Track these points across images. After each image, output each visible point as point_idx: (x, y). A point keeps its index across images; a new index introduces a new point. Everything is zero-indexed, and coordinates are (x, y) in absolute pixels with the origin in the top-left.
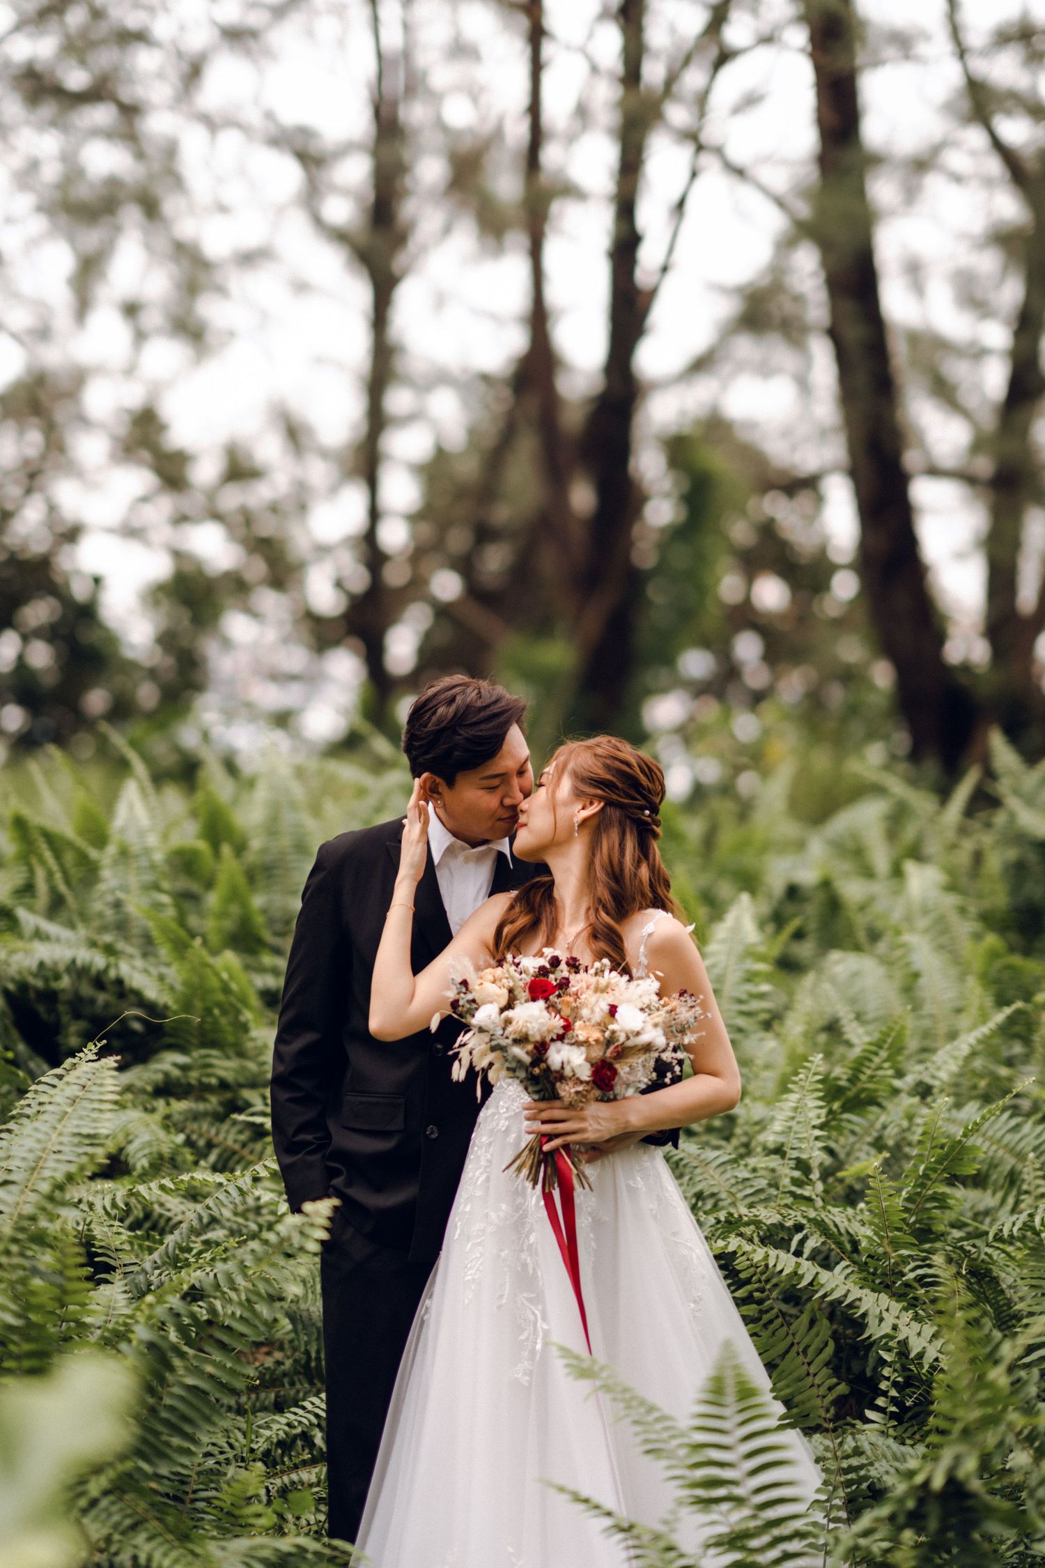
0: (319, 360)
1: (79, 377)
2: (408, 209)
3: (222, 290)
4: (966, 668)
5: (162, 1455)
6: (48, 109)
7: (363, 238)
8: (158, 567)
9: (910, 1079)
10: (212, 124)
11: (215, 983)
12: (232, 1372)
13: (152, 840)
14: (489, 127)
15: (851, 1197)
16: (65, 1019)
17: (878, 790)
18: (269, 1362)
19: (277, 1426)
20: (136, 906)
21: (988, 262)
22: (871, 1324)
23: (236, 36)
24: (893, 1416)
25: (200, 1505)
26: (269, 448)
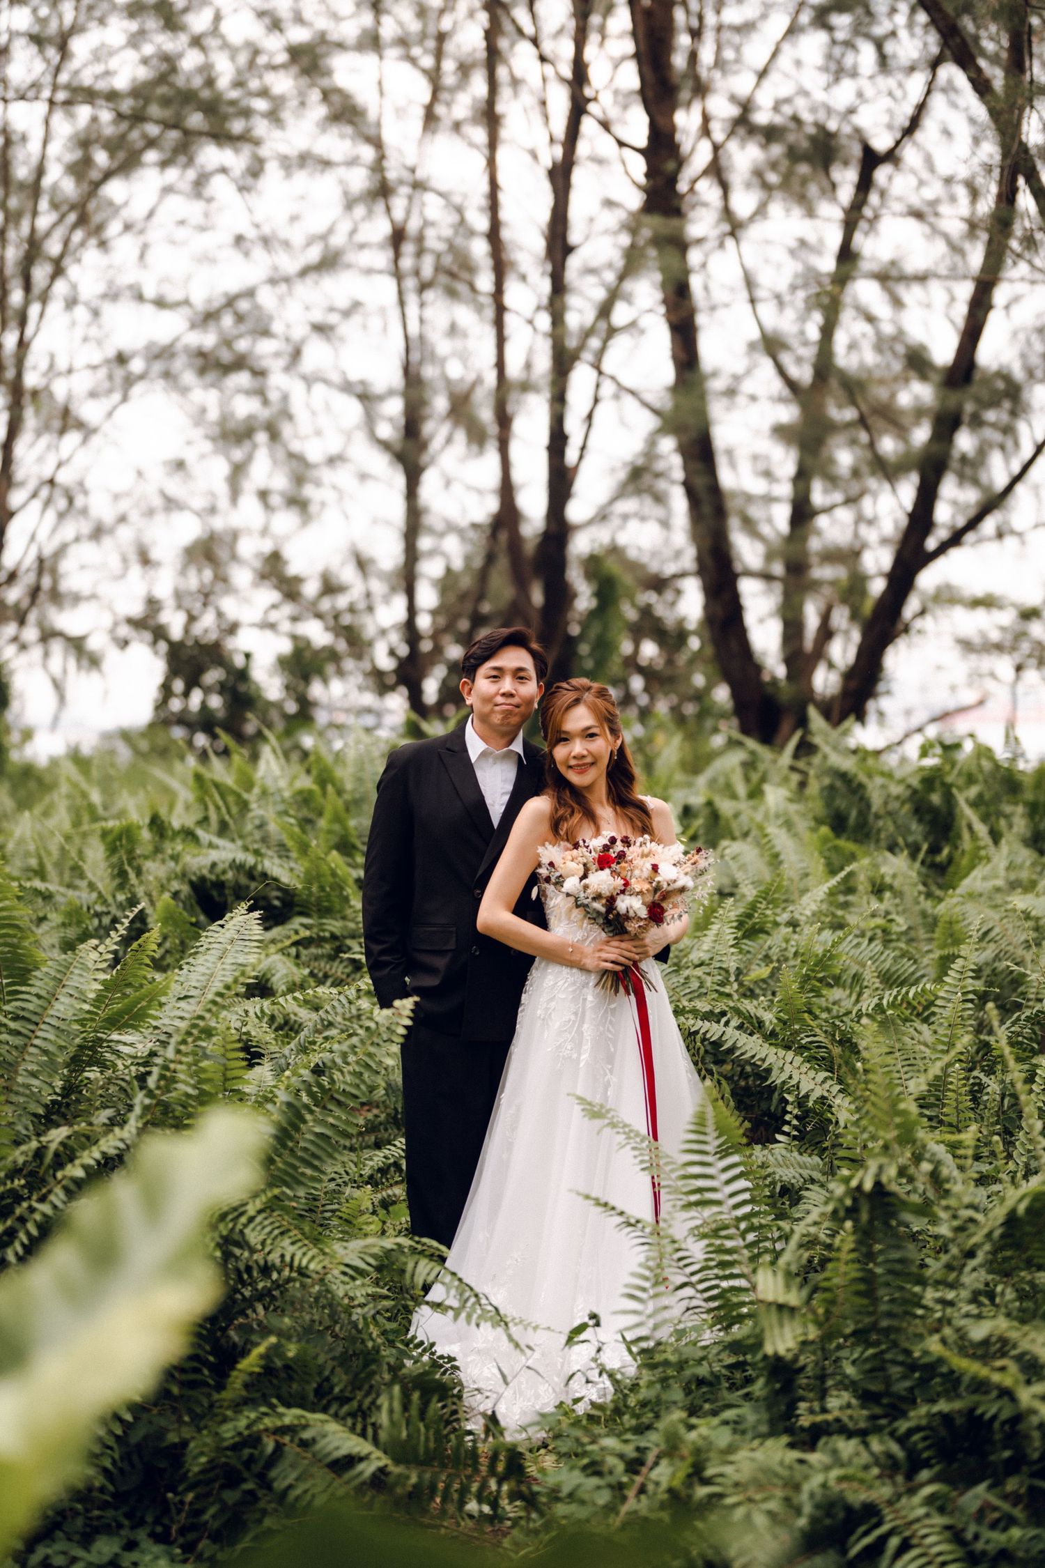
0: (376, 520)
1: (235, 535)
2: (428, 428)
3: (318, 483)
4: (773, 683)
5: (300, 1183)
6: (211, 376)
7: (398, 446)
8: (285, 647)
9: (785, 916)
10: (309, 380)
11: (327, 871)
12: (347, 1122)
13: (283, 783)
14: (471, 377)
16: (228, 894)
18: (370, 1116)
19: (378, 1158)
20: (274, 826)
22: (775, 1073)
23: (321, 329)
24: (795, 1138)
25: (328, 1215)
26: (348, 574)
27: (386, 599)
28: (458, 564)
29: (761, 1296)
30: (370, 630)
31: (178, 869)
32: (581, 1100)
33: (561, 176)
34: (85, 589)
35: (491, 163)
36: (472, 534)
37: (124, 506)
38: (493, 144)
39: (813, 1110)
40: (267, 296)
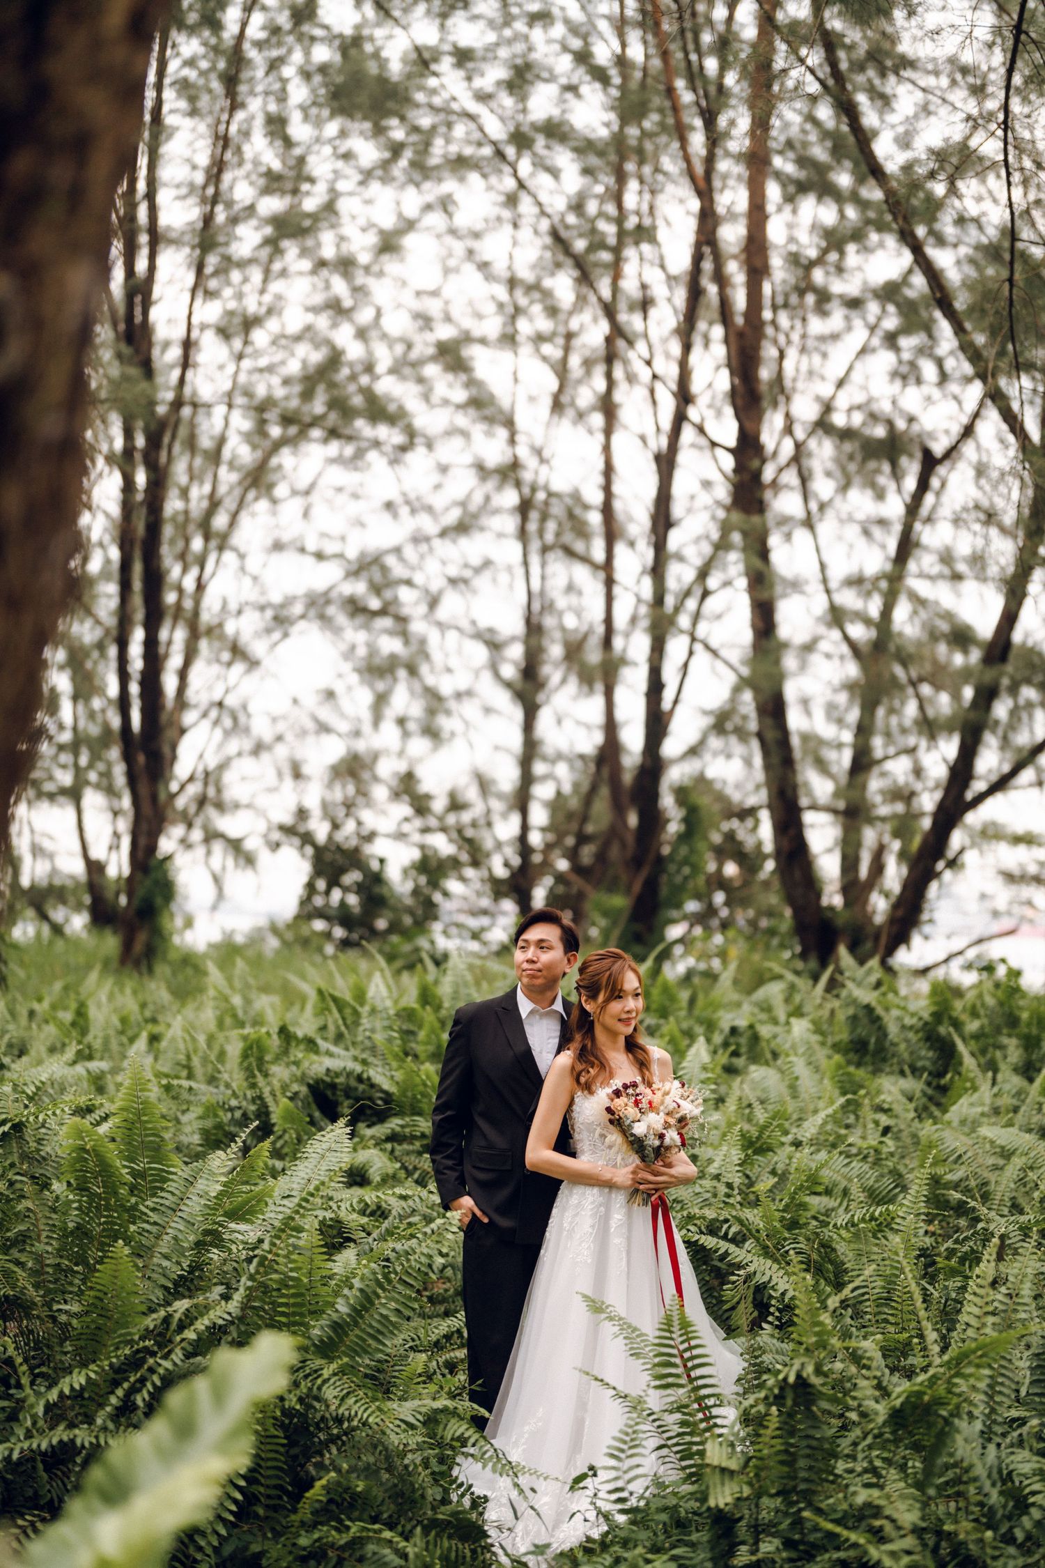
0: (497, 748)
1: (375, 756)
2: (545, 670)
3: (448, 713)
4: (831, 908)
5: (367, 1352)
6: (360, 619)
7: (519, 685)
8: (416, 854)
9: (790, 1138)
10: (442, 626)
11: (417, 1080)
13: (389, 1003)
14: (584, 628)
15: (756, 1203)
16: (341, 1099)
17: (779, 977)
18: (441, 1290)
19: (444, 1326)
20: (379, 1038)
21: (842, 698)
22: (760, 1274)
23: (453, 582)
24: (776, 1327)
25: (396, 1374)
26: (471, 793)
27: (505, 816)
28: (567, 788)
29: (707, 1461)
30: (488, 844)
31: (299, 1073)
33: (666, 463)
34: (244, 800)
35: (607, 449)
36: (579, 764)
37: (281, 727)
38: (608, 431)
39: (787, 1307)
40: (410, 552)
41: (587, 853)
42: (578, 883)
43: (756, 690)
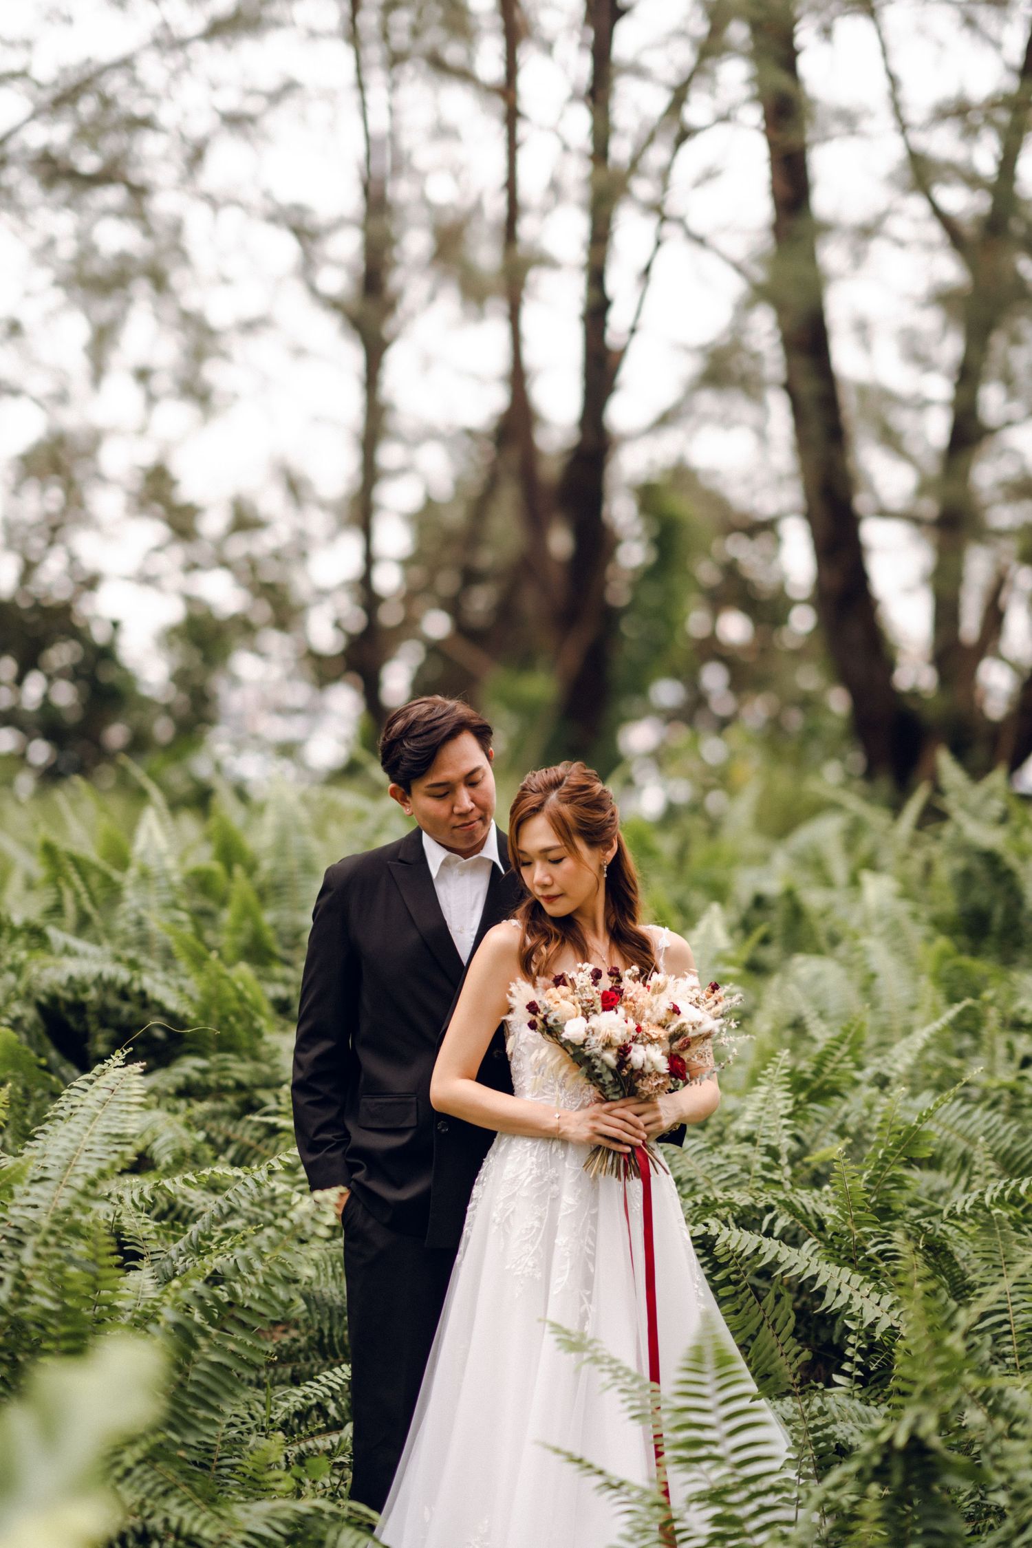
0: (316, 419)
1: (96, 438)
2: (395, 279)
3: (226, 356)
4: (915, 694)
5: (189, 1427)
6: (63, 191)
7: (355, 306)
8: (172, 612)
9: (869, 1072)
11: (231, 993)
12: (253, 1349)
13: (170, 863)
14: (469, 202)
15: (817, 1180)
16: (93, 1028)
17: (835, 807)
18: (286, 1339)
19: (294, 1398)
20: (156, 923)
21: (930, 320)
22: (830, 1295)
23: (236, 121)
24: (858, 1379)
25: (225, 1471)
26: (272, 501)
28: (443, 490)
30: (302, 590)
31: (21, 986)
32: (557, 1328)
36: (463, 446)
39: (881, 1342)
40: (152, 69)
41: (481, 601)
42: (467, 654)
43: (781, 308)
